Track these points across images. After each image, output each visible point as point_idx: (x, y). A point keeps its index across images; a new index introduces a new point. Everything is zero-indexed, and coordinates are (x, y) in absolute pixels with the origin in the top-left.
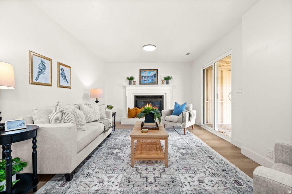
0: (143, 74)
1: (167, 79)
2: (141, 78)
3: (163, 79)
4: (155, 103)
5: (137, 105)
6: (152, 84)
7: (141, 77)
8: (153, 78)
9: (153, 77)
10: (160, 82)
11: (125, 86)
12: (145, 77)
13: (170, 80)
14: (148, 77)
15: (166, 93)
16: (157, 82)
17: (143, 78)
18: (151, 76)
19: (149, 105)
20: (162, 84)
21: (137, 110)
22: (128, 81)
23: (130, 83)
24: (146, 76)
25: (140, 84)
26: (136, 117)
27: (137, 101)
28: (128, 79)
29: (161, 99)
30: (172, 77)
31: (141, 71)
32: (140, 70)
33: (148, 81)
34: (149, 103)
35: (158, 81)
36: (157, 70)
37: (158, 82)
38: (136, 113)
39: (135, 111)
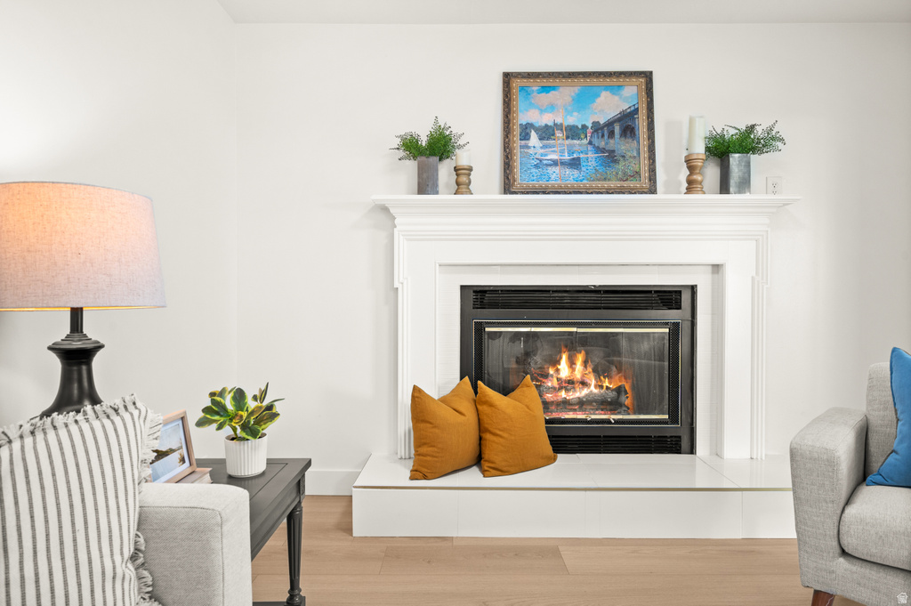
2: (517, 143)
3: (699, 149)
4: (624, 343)
5: (474, 366)
6: (610, 192)
7: (517, 131)
8: (619, 144)
9: (612, 134)
10: (670, 169)
11: (384, 209)
12: (547, 133)
13: (755, 159)
14: (573, 132)
15: (717, 268)
16: (645, 174)
17: (534, 139)
18: (597, 128)
19: (572, 363)
20: (689, 190)
21: (491, 405)
22: (411, 166)
23: (426, 185)
24: (559, 127)
25: (508, 187)
26: (478, 461)
27: (480, 330)
28: (411, 147)
29: (672, 315)
31: (516, 84)
32: (508, 77)
33: (575, 163)
34: (573, 344)
35: (652, 171)
36: (648, 76)
37: (653, 178)
38: (482, 429)
39: (470, 417)
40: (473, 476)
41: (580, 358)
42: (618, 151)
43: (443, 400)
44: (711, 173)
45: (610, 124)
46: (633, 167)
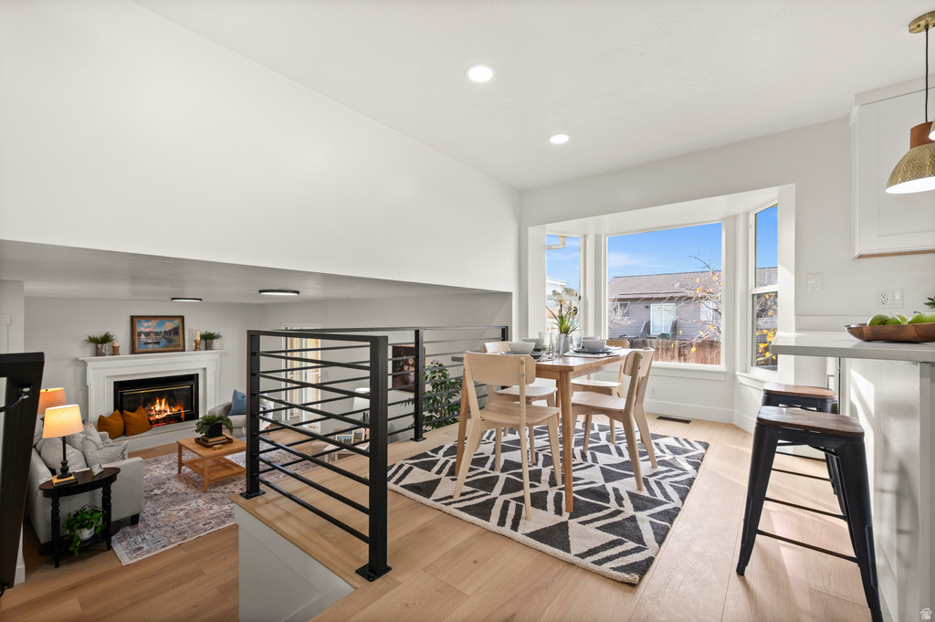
0: (144, 327)
1: (208, 339)
2: (136, 338)
3: (199, 338)
4: (175, 393)
5: (119, 403)
6: (170, 351)
7: (136, 334)
8: (173, 337)
9: (170, 334)
10: (189, 345)
11: (82, 361)
12: (147, 334)
13: (214, 340)
14: (157, 334)
15: (205, 369)
16: (181, 346)
17: (143, 336)
18: (166, 332)
20: (196, 350)
21: (128, 416)
22: (92, 346)
23: (98, 353)
24: (152, 332)
25: (133, 351)
26: (124, 434)
27: (120, 394)
28: (93, 340)
29: (191, 382)
30: (221, 334)
31: (135, 320)
32: (133, 318)
33: (158, 343)
35: (184, 344)
36: (182, 318)
37: (184, 347)
38: (125, 424)
39: (122, 421)
40: (124, 437)
42: (172, 339)
43: (110, 417)
44: (203, 343)
45: (170, 331)
46: (177, 343)
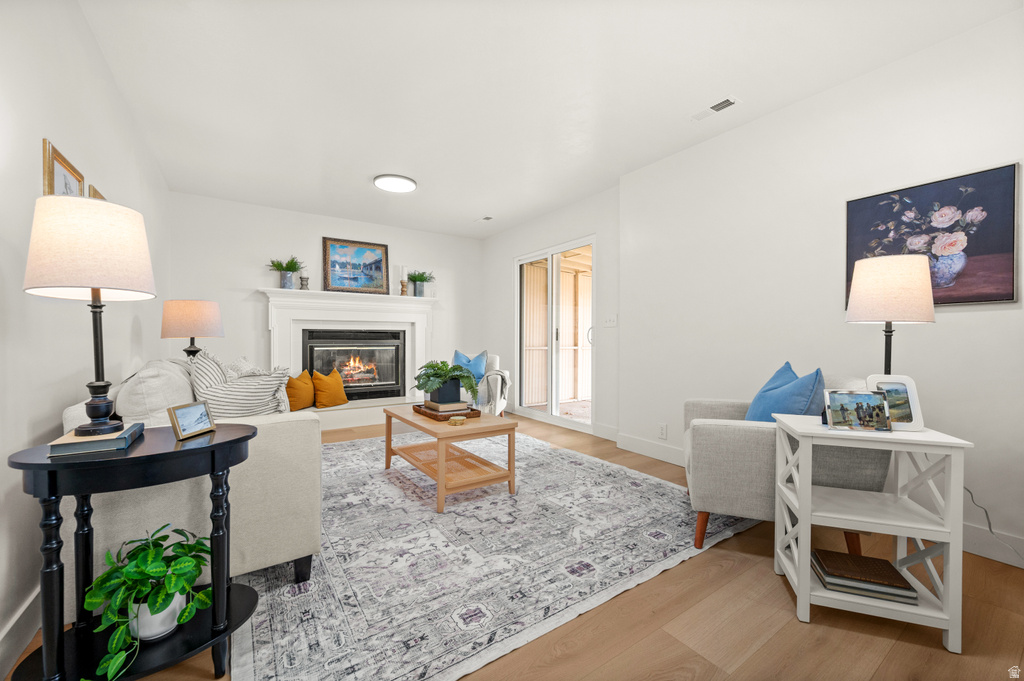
0: (336, 256)
1: (417, 280)
2: (330, 269)
3: (406, 279)
4: (377, 354)
5: (309, 364)
6: (370, 293)
7: (330, 263)
8: (374, 273)
9: (371, 269)
10: (394, 286)
11: (263, 294)
12: (343, 265)
13: (425, 283)
14: (355, 266)
15: (413, 324)
16: (385, 286)
17: (337, 268)
18: (365, 266)
19: (355, 361)
20: (402, 294)
21: (320, 379)
22: (276, 274)
23: (284, 284)
24: (349, 264)
25: (326, 287)
26: (314, 404)
27: (312, 348)
28: (277, 266)
29: (396, 342)
30: (433, 275)
31: (329, 243)
32: (325, 241)
33: (355, 279)
34: (357, 353)
35: (388, 285)
36: (386, 247)
37: (388, 288)
38: (315, 389)
39: (311, 385)
40: (313, 409)
41: (357, 359)
42: (373, 275)
43: (298, 379)
44: (411, 287)
45: (370, 264)
46: (380, 283)
